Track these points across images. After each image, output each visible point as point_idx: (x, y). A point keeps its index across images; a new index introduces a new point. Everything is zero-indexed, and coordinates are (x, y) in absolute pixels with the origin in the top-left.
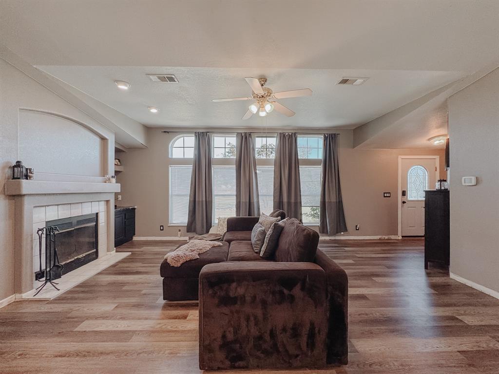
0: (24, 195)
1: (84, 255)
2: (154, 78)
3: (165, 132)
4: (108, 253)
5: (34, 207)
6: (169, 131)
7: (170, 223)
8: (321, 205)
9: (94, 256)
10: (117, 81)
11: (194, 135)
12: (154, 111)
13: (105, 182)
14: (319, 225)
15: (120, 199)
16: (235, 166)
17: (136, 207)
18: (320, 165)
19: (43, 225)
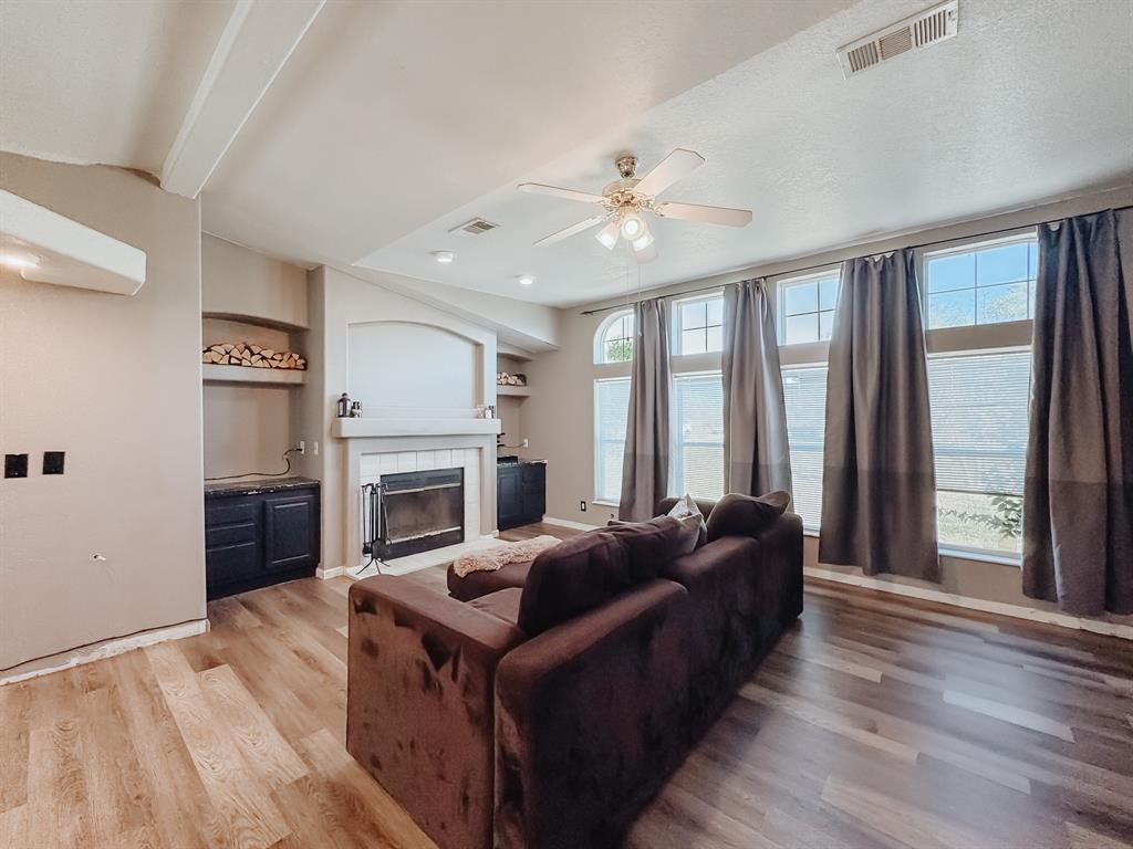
0: (346, 438)
1: (439, 532)
2: (461, 232)
3: (585, 313)
4: (482, 537)
5: (363, 454)
6: (592, 310)
7: (596, 498)
8: (1026, 491)
9: (458, 537)
10: (434, 253)
11: (632, 310)
12: (526, 281)
13: (477, 417)
14: (1020, 563)
15: (526, 445)
16: (720, 371)
17: (546, 461)
18: (1029, 344)
19: (377, 481)
